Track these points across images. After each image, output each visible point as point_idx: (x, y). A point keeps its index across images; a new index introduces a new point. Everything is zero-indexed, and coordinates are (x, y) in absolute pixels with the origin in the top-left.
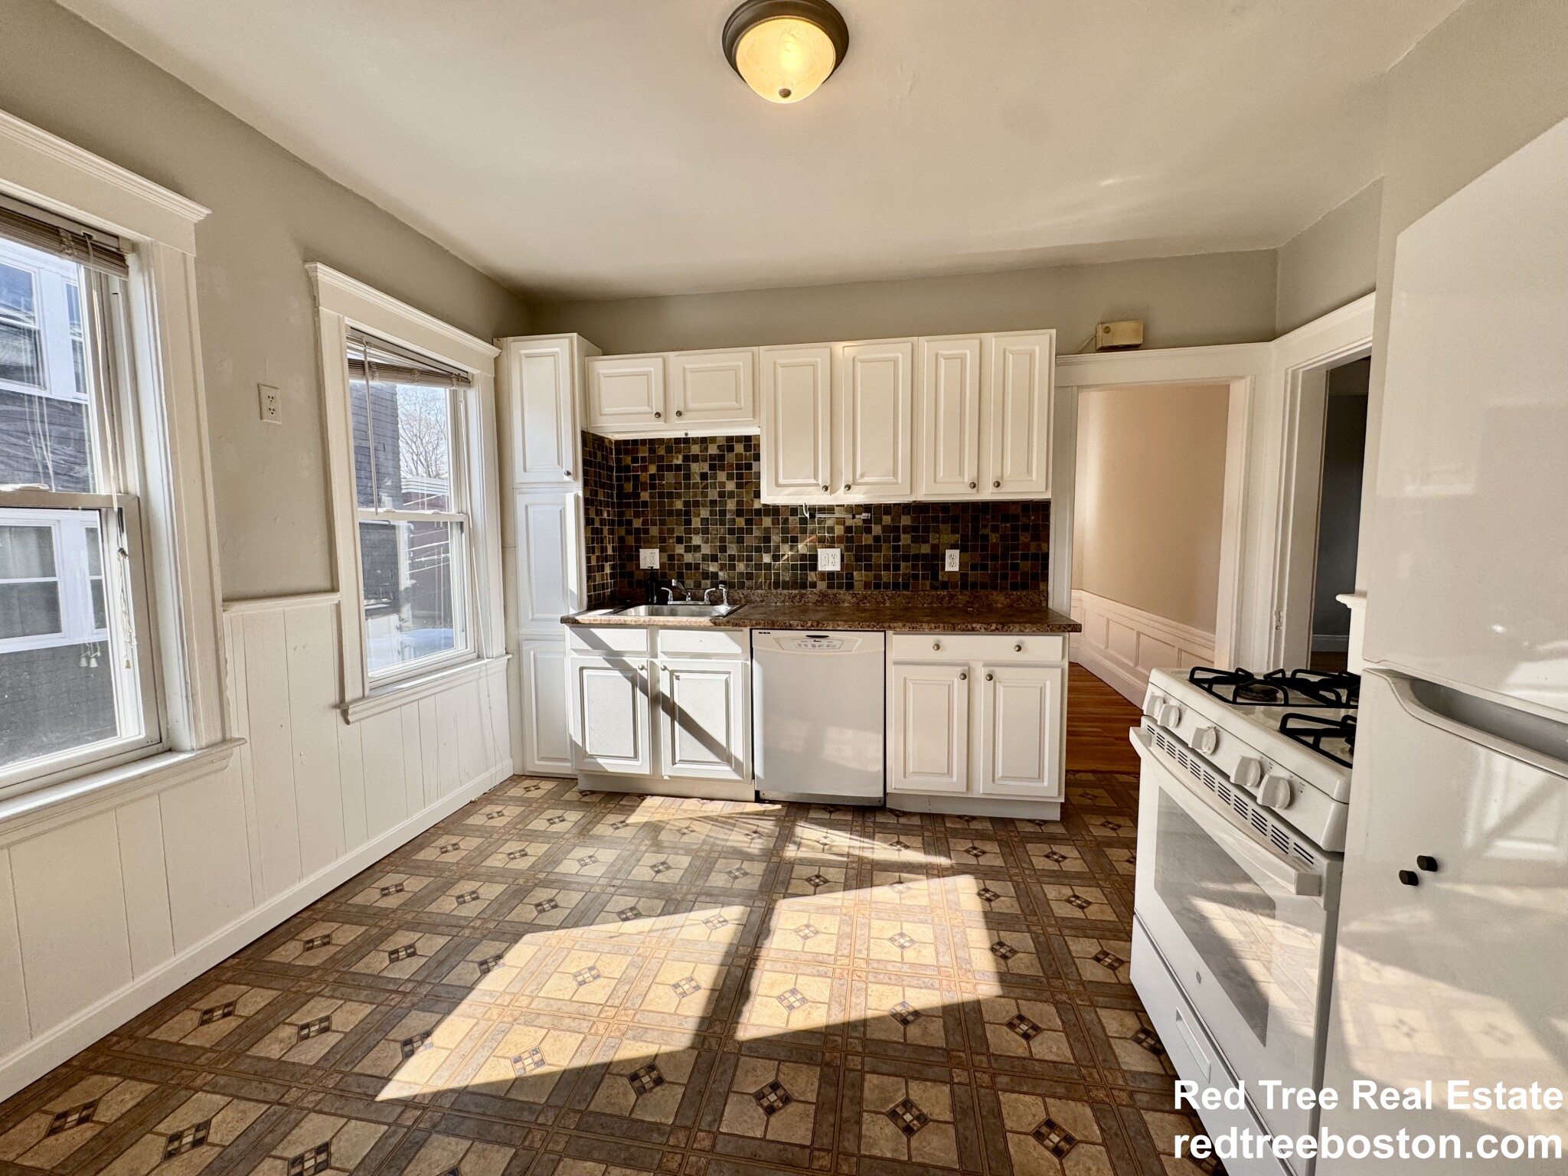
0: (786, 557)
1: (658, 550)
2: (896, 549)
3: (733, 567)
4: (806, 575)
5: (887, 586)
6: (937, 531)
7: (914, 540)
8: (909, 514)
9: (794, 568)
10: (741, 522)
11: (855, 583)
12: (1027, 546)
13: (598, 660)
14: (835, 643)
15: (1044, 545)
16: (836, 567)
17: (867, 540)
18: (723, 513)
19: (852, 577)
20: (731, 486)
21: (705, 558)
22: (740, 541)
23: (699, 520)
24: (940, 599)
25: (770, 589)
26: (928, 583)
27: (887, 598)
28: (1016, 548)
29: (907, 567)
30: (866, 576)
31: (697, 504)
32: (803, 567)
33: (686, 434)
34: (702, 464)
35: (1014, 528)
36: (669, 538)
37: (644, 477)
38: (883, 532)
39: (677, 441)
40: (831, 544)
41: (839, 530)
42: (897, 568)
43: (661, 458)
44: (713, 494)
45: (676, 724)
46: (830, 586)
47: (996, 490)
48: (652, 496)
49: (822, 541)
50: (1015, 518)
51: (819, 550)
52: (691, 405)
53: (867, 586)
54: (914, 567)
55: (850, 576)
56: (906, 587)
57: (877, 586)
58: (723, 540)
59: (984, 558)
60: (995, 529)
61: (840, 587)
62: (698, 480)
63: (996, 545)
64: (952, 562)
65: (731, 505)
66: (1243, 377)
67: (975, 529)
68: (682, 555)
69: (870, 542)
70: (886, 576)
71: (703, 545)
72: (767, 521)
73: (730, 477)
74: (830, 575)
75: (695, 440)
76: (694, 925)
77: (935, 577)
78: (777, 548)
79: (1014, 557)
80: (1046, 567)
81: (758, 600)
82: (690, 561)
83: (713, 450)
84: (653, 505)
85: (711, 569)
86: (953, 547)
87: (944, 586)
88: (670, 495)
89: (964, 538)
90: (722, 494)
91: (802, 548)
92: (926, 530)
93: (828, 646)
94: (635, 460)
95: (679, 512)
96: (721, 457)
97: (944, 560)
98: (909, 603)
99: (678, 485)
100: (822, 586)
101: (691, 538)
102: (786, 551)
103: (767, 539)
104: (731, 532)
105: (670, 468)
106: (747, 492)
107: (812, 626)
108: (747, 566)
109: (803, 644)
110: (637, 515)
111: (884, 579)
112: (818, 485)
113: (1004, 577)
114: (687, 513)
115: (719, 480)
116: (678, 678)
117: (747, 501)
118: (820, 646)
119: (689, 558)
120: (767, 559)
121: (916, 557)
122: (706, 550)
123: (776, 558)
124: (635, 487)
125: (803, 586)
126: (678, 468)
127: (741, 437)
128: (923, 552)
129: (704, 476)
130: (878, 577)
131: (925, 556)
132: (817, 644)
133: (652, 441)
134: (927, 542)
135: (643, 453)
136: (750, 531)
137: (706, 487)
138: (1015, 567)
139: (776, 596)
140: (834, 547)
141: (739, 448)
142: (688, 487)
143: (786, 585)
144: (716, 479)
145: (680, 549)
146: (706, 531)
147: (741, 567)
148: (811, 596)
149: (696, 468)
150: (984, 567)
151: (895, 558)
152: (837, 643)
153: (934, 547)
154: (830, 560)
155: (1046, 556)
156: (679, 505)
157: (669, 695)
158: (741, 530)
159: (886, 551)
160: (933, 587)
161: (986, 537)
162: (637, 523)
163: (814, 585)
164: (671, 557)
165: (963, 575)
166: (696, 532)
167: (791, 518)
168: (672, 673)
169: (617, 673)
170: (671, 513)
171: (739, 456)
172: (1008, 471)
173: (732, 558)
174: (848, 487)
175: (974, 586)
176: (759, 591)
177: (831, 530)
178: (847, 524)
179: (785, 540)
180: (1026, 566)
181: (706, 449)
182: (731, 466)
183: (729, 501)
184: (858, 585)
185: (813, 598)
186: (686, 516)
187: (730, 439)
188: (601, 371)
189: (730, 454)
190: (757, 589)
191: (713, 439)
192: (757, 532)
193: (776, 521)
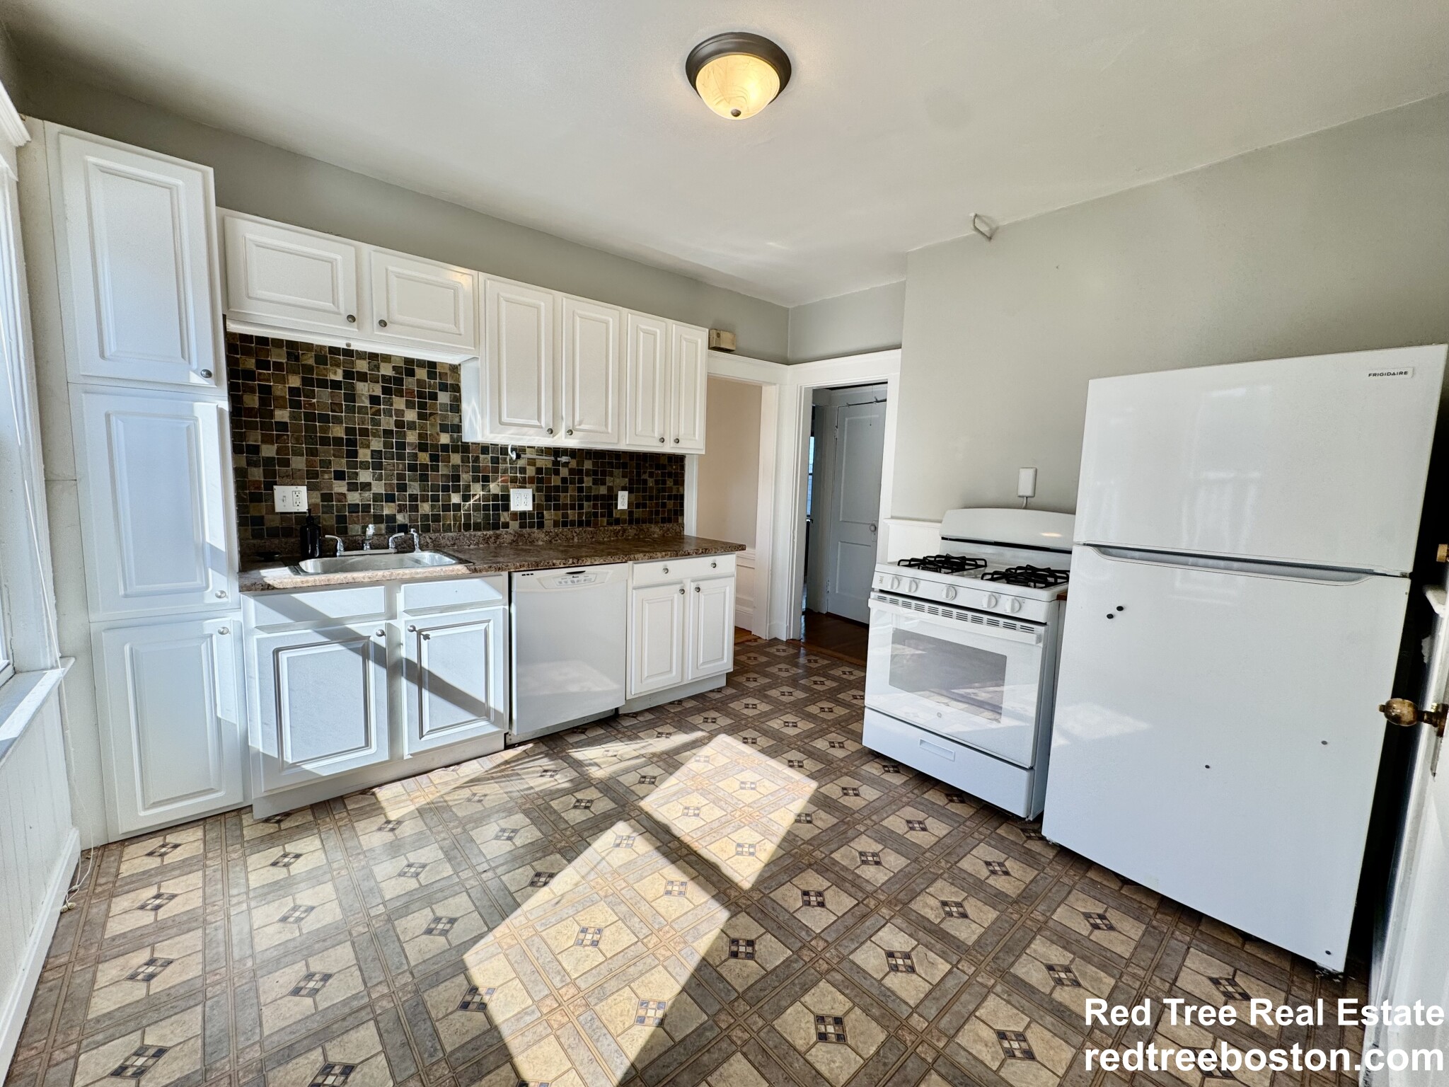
0: (477, 497)
1: (304, 488)
2: (580, 490)
3: (415, 508)
4: (499, 515)
5: (573, 523)
6: (611, 475)
7: (595, 482)
8: (590, 459)
9: (486, 508)
10: (424, 458)
11: (545, 522)
12: (671, 489)
13: (306, 633)
14: (590, 576)
15: (681, 489)
16: (528, 506)
17: (556, 481)
18: (402, 446)
19: (543, 517)
20: (411, 416)
21: (377, 498)
22: (424, 478)
23: (368, 452)
24: (616, 533)
25: (460, 531)
26: (605, 520)
27: (575, 535)
28: (664, 490)
29: (589, 506)
30: (556, 515)
31: (365, 432)
32: (496, 508)
33: (348, 345)
34: (372, 385)
35: (663, 475)
36: (324, 472)
37: (280, 390)
38: (570, 475)
39: (334, 350)
40: (522, 484)
41: (531, 471)
42: (581, 507)
43: (309, 369)
44: (388, 423)
45: (426, 693)
46: (522, 526)
47: (675, 445)
48: (292, 417)
49: (514, 480)
50: (664, 467)
51: (511, 490)
52: (397, 316)
53: (556, 524)
54: (595, 506)
55: (541, 516)
56: (588, 524)
57: (565, 524)
58: (401, 477)
59: (644, 498)
60: (651, 475)
61: (532, 526)
62: (367, 403)
63: (651, 488)
64: (623, 500)
65: (412, 437)
66: (775, 384)
67: (639, 474)
68: (344, 495)
69: (559, 483)
70: (572, 515)
71: (374, 483)
72: (456, 459)
73: (410, 405)
74: (523, 514)
75: (362, 355)
76: (610, 852)
77: (610, 514)
78: (468, 488)
79: (664, 497)
80: (682, 505)
81: (448, 543)
82: (357, 502)
83: (386, 370)
84: (297, 429)
85: (386, 512)
86: (624, 489)
87: (617, 521)
88: (324, 419)
89: (631, 481)
90: (400, 424)
91: (494, 488)
92: (604, 473)
93: (585, 580)
94: (263, 364)
95: (338, 441)
96: (399, 381)
97: (617, 500)
98: (593, 537)
99: (336, 407)
100: (515, 525)
101: (357, 474)
102: (477, 490)
103: (456, 478)
104: (412, 468)
105: (323, 384)
106: (432, 425)
107: (573, 563)
108: (433, 507)
109: (563, 581)
110: (267, 440)
111: (570, 518)
112: (540, 427)
113: (657, 513)
114: (351, 443)
115: (395, 406)
116: (427, 637)
117: (431, 435)
118: (578, 581)
119: (354, 498)
120: (456, 499)
121: (596, 498)
122: (379, 488)
123: (466, 498)
124: (264, 402)
125: (496, 526)
126: (336, 385)
127: (424, 361)
128: (601, 493)
129: (374, 400)
130: (565, 516)
131: (603, 496)
132: (575, 579)
133: (292, 345)
134: (605, 484)
135: (279, 357)
136: (436, 469)
137: (378, 413)
138: (664, 505)
139: (469, 539)
140: (525, 488)
141: (421, 374)
142: (351, 410)
143: (477, 527)
144: (391, 405)
145: (340, 487)
146: (377, 466)
147: (425, 508)
148: (506, 535)
149: (363, 389)
150: (644, 506)
151: (580, 499)
152: (592, 577)
153: (610, 489)
154: (522, 500)
155: (682, 497)
156: (338, 431)
157: (415, 660)
158: (424, 467)
159: (572, 492)
160: (609, 524)
161: (645, 482)
162: (269, 451)
163: (506, 525)
164: (327, 497)
165: (630, 513)
166: (365, 466)
167: (482, 456)
168: (419, 633)
169: (337, 647)
170: (325, 441)
171: (420, 383)
172: (682, 431)
173: (413, 498)
174: (570, 432)
175: (638, 521)
176: (450, 534)
177: (523, 470)
178: (538, 465)
179: (476, 480)
180: (670, 504)
181: (378, 368)
182: (410, 393)
183: (409, 433)
184: (548, 523)
185: (508, 538)
186: (350, 446)
187: (409, 361)
188: (248, 236)
189: (410, 379)
190: (445, 531)
191: (387, 358)
192: (443, 470)
193: (466, 459)
